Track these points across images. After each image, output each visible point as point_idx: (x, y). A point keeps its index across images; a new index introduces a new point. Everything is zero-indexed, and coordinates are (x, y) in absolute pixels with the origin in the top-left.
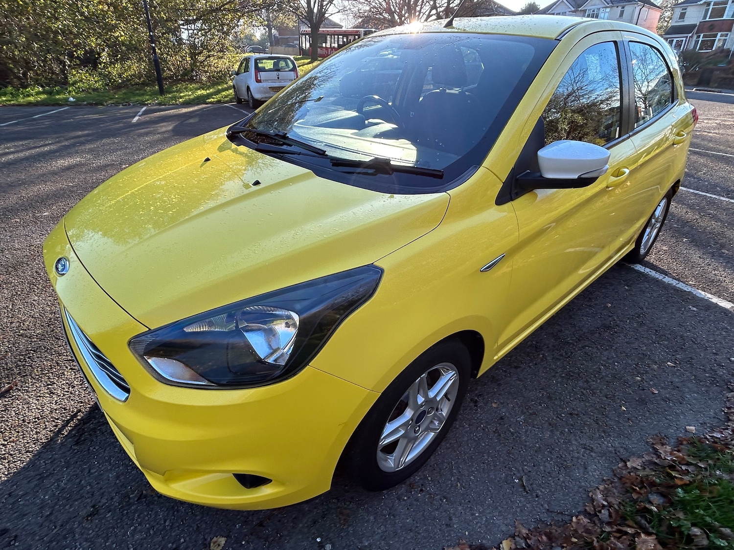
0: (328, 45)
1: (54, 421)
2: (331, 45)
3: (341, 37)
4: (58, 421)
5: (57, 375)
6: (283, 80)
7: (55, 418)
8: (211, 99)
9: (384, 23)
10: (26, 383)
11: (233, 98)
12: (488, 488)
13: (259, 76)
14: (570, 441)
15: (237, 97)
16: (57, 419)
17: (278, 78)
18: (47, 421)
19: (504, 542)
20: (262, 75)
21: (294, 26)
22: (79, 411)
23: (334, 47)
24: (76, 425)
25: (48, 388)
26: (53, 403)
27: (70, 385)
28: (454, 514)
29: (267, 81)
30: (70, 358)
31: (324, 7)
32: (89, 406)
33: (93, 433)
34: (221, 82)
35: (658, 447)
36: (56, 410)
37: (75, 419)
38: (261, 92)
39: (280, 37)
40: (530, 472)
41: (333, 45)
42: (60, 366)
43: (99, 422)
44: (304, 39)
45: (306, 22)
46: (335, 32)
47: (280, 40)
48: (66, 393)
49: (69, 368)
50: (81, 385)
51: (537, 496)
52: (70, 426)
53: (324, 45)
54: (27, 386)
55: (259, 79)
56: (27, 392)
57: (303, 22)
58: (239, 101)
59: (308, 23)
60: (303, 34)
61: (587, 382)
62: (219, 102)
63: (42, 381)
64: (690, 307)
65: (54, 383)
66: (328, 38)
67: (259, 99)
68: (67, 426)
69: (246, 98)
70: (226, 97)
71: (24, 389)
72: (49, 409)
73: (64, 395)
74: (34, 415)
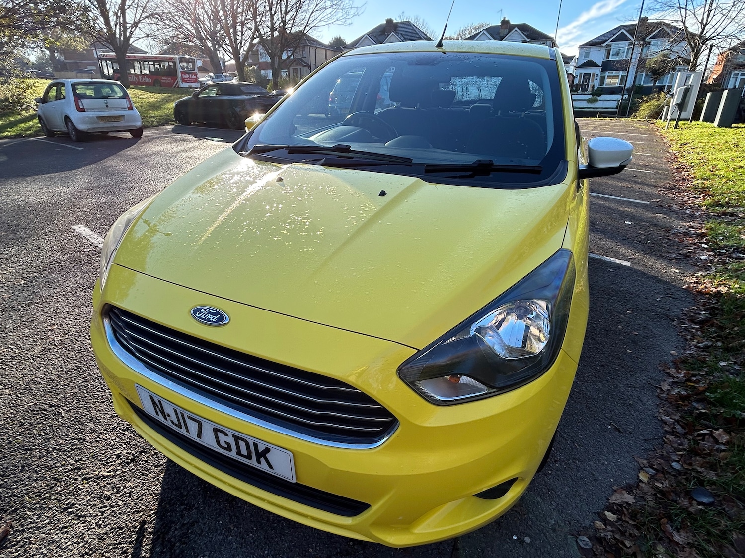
0: (138, 72)
1: (116, 548)
2: (141, 72)
3: (152, 63)
4: (122, 545)
5: (68, 493)
6: (113, 108)
7: (115, 544)
8: (7, 133)
9: (196, 51)
10: (25, 519)
11: (39, 131)
12: (597, 440)
13: (80, 104)
14: (617, 386)
15: (47, 129)
16: (120, 543)
17: (107, 106)
18: (106, 552)
19: (640, 475)
20: (85, 103)
21: (84, 50)
22: (143, 523)
23: (145, 74)
24: (154, 541)
25: (70, 513)
26: (94, 528)
27: (100, 498)
28: (592, 469)
29: (92, 109)
30: (71, 467)
31: (129, 30)
32: (152, 512)
33: (187, 540)
34: (10, 112)
35: (668, 371)
36: (106, 533)
37: (145, 534)
38: (85, 123)
39: (67, 61)
40: (612, 417)
41: (144, 72)
42: (64, 481)
43: (184, 525)
44: (104, 64)
45: (108, 45)
46: (144, 58)
47: (67, 65)
48: (104, 509)
49: (80, 479)
50: (118, 492)
51: (631, 433)
52: (146, 545)
53: (132, 71)
54: (31, 523)
55: (81, 107)
56: (38, 528)
57: (104, 45)
58: (51, 134)
59: (111, 47)
60: (103, 59)
61: (594, 339)
62: (19, 136)
63: (50, 509)
64: (609, 269)
65: (74, 504)
66: (136, 64)
67: (85, 131)
68: (141, 545)
69: (64, 129)
70: (29, 129)
71: (29, 526)
72: (95, 537)
73: (103, 513)
74: (77, 552)
